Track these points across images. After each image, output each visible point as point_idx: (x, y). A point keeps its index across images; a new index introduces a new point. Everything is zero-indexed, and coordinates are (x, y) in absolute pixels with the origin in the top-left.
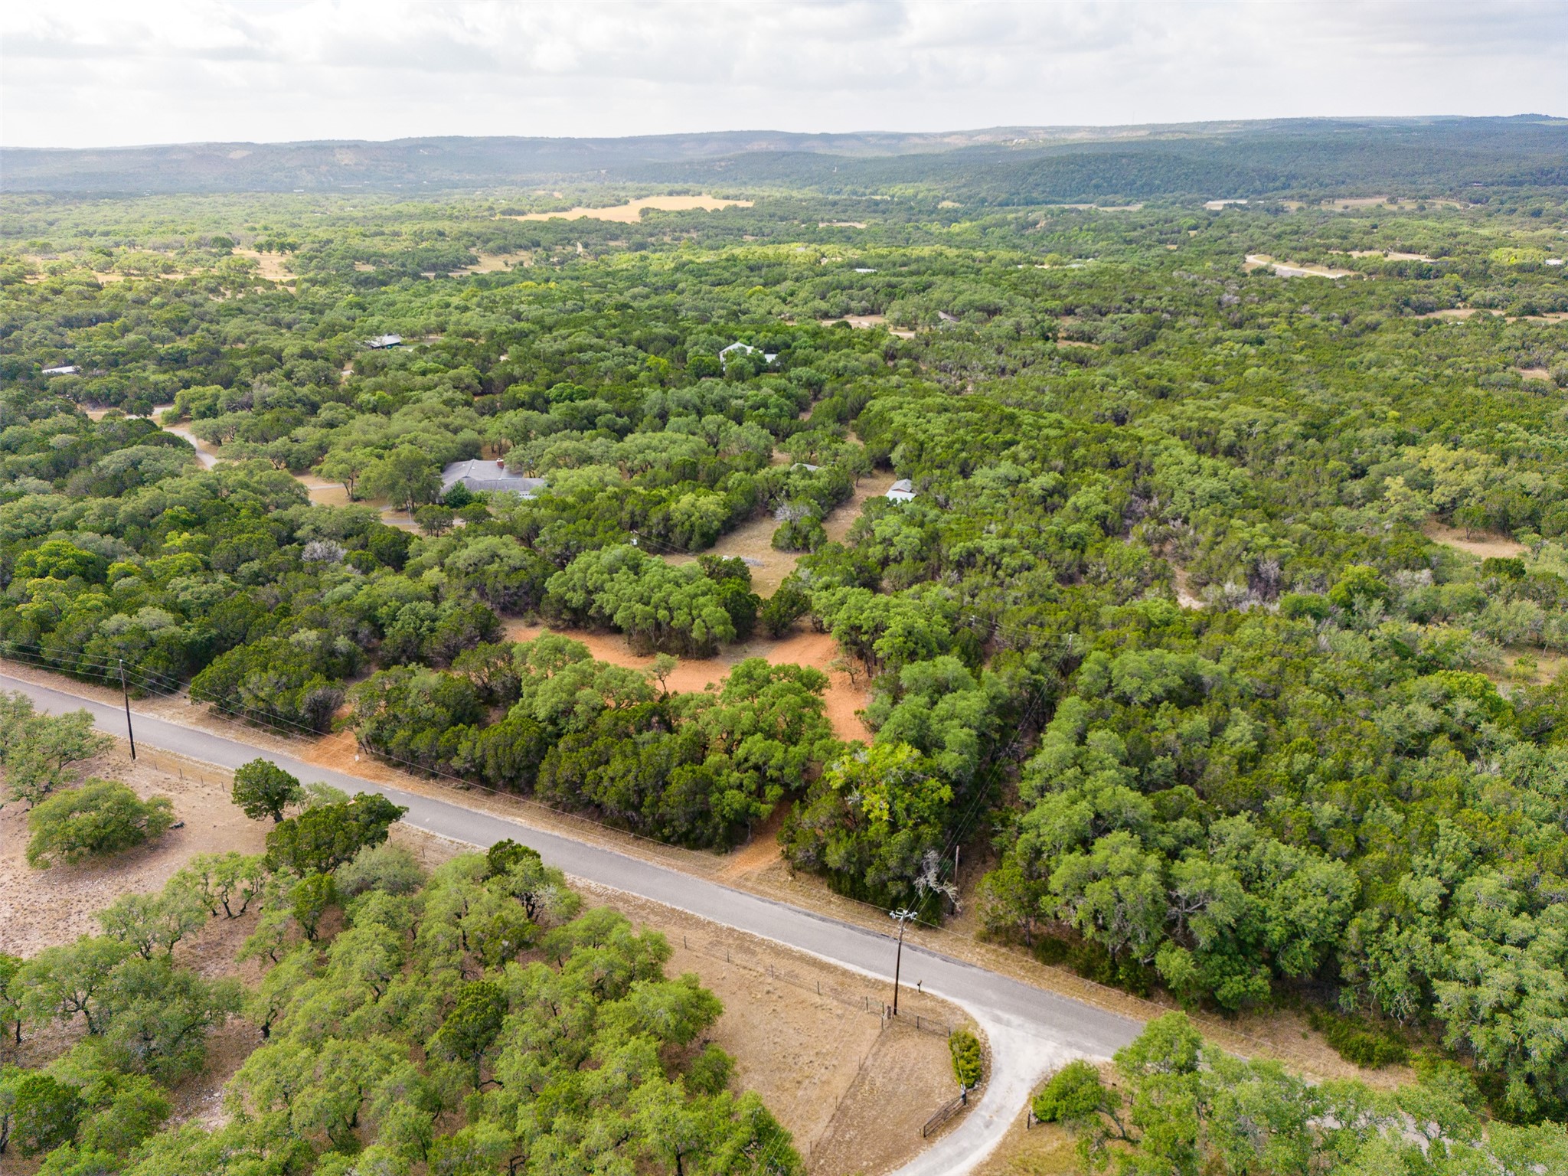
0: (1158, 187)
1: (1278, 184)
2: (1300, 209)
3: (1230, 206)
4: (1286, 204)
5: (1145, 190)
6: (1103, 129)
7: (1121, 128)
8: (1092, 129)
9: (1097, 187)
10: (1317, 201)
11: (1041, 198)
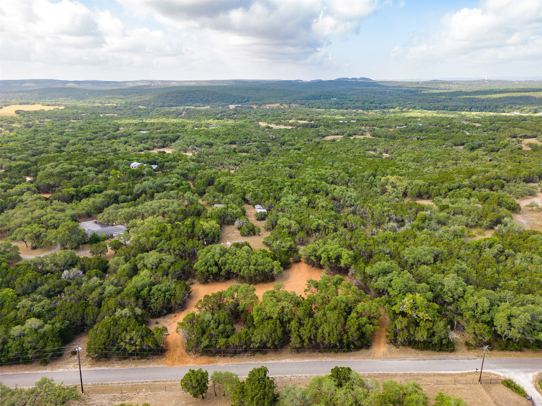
0: (211, 101)
1: (245, 100)
2: (257, 108)
3: (237, 107)
4: (253, 106)
5: (207, 102)
6: (180, 82)
7: (186, 81)
8: (176, 82)
9: (191, 101)
10: (260, 105)
11: (174, 104)
